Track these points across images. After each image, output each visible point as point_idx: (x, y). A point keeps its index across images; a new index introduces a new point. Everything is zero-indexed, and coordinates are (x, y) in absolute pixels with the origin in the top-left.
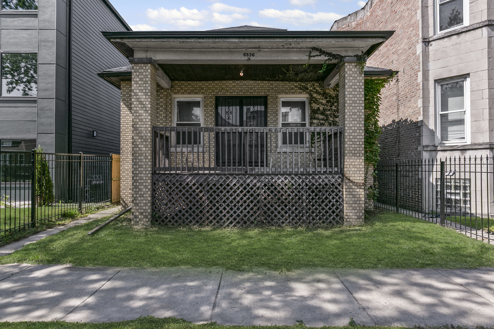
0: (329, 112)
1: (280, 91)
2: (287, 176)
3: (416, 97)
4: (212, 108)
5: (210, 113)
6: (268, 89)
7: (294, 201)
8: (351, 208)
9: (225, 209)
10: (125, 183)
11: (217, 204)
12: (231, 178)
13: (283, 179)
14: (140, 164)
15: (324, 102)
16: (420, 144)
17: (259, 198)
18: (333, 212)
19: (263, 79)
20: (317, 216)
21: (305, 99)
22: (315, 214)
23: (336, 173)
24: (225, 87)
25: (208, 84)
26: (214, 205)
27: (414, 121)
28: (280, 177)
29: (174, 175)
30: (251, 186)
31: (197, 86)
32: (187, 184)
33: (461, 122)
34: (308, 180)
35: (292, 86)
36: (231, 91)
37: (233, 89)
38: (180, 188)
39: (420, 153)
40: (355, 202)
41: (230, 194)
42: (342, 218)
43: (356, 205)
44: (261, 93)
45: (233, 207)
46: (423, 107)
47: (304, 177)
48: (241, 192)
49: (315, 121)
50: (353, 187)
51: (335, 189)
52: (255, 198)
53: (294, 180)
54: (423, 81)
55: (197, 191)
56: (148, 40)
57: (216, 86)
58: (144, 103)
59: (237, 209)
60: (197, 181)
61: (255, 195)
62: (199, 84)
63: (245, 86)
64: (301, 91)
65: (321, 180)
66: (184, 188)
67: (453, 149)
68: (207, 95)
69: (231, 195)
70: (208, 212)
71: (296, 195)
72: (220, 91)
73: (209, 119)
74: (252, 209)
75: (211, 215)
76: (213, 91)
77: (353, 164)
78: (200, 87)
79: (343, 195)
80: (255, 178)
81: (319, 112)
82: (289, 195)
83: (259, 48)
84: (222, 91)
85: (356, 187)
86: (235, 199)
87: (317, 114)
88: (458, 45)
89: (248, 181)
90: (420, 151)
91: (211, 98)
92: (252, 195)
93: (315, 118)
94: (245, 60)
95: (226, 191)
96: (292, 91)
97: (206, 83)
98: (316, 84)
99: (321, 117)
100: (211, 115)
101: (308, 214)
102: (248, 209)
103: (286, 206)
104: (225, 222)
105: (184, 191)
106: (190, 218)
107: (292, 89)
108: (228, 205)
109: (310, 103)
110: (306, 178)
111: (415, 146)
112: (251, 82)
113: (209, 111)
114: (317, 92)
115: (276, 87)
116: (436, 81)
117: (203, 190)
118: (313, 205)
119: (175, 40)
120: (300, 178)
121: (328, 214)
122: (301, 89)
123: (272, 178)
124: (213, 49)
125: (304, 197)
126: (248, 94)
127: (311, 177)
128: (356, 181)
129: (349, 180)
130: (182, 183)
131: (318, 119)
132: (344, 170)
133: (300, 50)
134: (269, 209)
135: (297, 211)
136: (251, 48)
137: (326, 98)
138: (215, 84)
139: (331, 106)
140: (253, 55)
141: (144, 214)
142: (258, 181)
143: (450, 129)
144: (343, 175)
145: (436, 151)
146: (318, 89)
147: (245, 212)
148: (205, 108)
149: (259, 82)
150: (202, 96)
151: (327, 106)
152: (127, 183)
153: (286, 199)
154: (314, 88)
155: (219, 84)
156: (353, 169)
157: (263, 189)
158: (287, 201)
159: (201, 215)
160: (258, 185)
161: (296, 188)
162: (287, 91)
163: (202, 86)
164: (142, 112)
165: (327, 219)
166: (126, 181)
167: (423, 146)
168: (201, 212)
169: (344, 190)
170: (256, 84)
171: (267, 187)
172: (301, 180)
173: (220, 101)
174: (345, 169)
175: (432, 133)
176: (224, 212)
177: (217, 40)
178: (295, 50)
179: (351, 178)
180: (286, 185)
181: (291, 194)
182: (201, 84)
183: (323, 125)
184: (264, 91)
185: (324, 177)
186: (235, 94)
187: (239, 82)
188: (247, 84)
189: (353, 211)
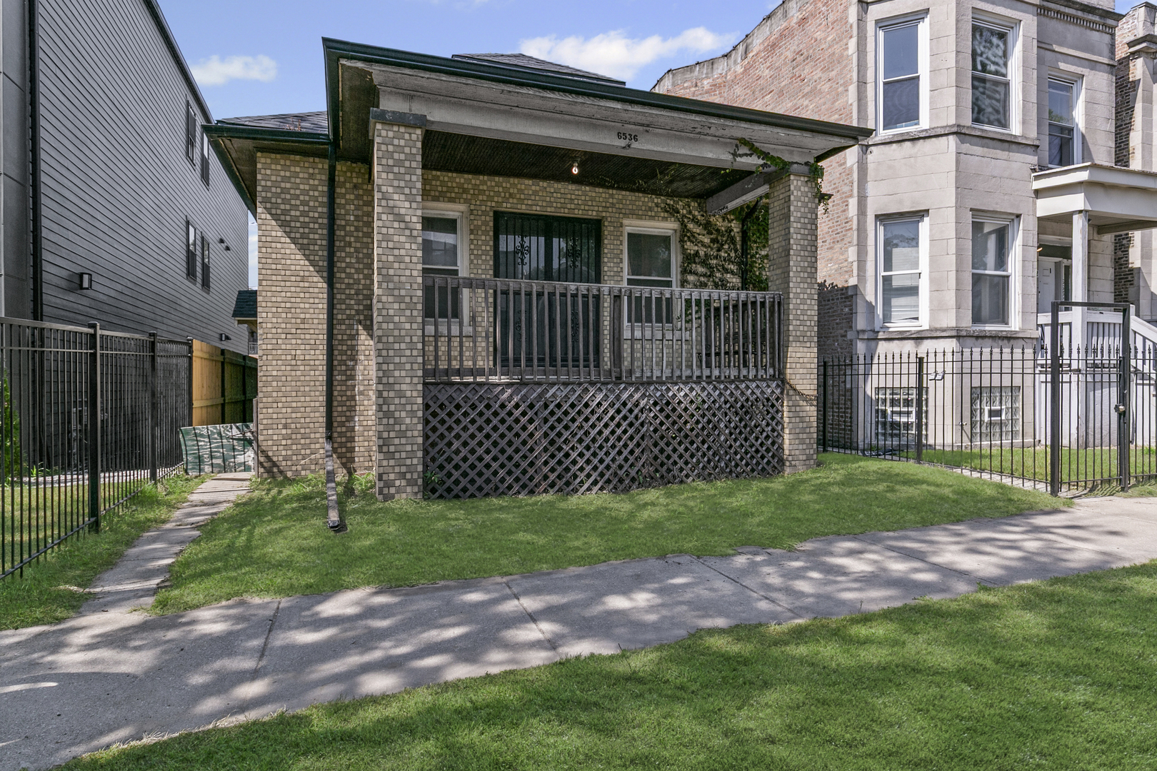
0: (715, 262)
1: (627, 212)
2: (694, 386)
3: (845, 242)
4: (488, 238)
5: (483, 248)
6: (604, 204)
7: (705, 433)
8: (797, 442)
9: (581, 455)
10: (270, 411)
11: (564, 447)
12: (592, 391)
13: (688, 392)
14: (397, 360)
15: (707, 240)
16: (851, 327)
17: (645, 429)
18: (768, 450)
19: (602, 184)
20: (742, 459)
21: (670, 233)
22: (738, 457)
23: (773, 378)
24: (516, 191)
25: (478, 182)
26: (560, 449)
27: (840, 286)
28: (682, 386)
29: (472, 386)
30: (629, 406)
31: (454, 185)
32: (503, 406)
33: (913, 291)
34: (728, 392)
35: (650, 204)
36: (530, 202)
37: (533, 198)
38: (488, 414)
39: (851, 344)
40: (803, 431)
41: (590, 423)
42: (782, 461)
43: (805, 436)
44: (590, 213)
45: (598, 451)
46: (859, 261)
47: (722, 386)
48: (612, 418)
49: (691, 278)
50: (801, 403)
51: (772, 407)
52: (638, 431)
53: (706, 393)
54: (858, 215)
55: (524, 420)
56: (433, 75)
57: (496, 189)
58: (407, 218)
59: (605, 454)
60: (524, 399)
61: (637, 424)
62: (458, 180)
63: (559, 195)
64: (666, 215)
65: (750, 391)
66: (496, 414)
67: (903, 337)
68: (478, 208)
69: (593, 426)
70: (546, 463)
71: (709, 422)
72: (506, 200)
73: (480, 262)
74: (632, 452)
75: (553, 470)
76: (490, 199)
77: (801, 360)
78: (460, 186)
79: (782, 418)
80: (637, 390)
81: (697, 260)
82: (698, 422)
83: (648, 126)
84: (511, 200)
85: (805, 403)
86: (600, 433)
87: (695, 263)
88: (912, 160)
89: (625, 396)
90: (851, 341)
91: (485, 213)
92: (631, 425)
93: (691, 272)
94: (617, 147)
95: (583, 417)
96: (650, 213)
97: (476, 180)
98: (692, 204)
99: (701, 269)
100: (485, 253)
101: (728, 457)
102: (626, 452)
103: (692, 443)
104: (582, 482)
105: (495, 421)
106: (509, 480)
107: (651, 209)
108: (588, 448)
109: (682, 241)
110: (726, 388)
111: (842, 332)
112: (570, 187)
113: (480, 243)
114: (694, 220)
115: (620, 201)
116: (877, 217)
117: (535, 417)
118: (735, 440)
119: (494, 85)
120: (715, 388)
121: (759, 455)
122: (667, 212)
123: (668, 390)
124: (558, 116)
125: (722, 425)
126: (564, 213)
127: (733, 386)
128: (804, 392)
129: (795, 390)
130: (492, 403)
131: (697, 274)
132: (784, 374)
133: (718, 141)
134: (662, 451)
135: (711, 453)
136: (635, 124)
137: (710, 233)
138: (493, 184)
139: (719, 250)
140: (635, 138)
141: (408, 476)
142: (644, 396)
143: (895, 302)
144: (784, 381)
145: (877, 340)
146: (696, 213)
147: (620, 459)
148: (472, 237)
149: (588, 188)
150: (462, 207)
151: (712, 249)
152: (278, 410)
153: (692, 430)
154: (690, 212)
155: (504, 185)
156: (801, 371)
157: (651, 410)
158: (694, 433)
159: (531, 471)
160: (642, 403)
161: (709, 409)
162: (640, 213)
163: (466, 186)
164: (403, 239)
165: (757, 463)
166: (275, 405)
167: (858, 332)
168: (532, 464)
169: (785, 409)
170: (580, 193)
171: (658, 408)
172: (717, 392)
173: (503, 222)
174: (788, 371)
175: (871, 308)
176: (581, 462)
177: (581, 99)
178: (710, 138)
179: (798, 387)
180: (692, 402)
181: (700, 419)
182: (462, 181)
183: (704, 285)
184: (596, 208)
185: (754, 385)
186: (537, 210)
187: (545, 184)
188: (562, 191)
189: (801, 447)
